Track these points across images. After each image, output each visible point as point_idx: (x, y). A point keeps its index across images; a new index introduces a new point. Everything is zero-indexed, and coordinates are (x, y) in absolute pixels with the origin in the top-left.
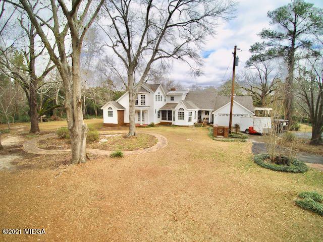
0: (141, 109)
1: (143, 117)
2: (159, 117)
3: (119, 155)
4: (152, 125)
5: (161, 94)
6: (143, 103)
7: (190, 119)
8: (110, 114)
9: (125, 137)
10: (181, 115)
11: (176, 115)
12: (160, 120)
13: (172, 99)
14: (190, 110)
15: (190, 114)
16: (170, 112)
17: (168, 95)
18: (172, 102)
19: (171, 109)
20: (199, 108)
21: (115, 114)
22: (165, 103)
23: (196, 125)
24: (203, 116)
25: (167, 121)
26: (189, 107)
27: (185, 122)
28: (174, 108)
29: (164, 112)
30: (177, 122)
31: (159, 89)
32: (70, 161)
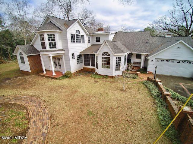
1: (59, 63)
4: (68, 76)
5: (82, 33)
6: (53, 46)
7: (118, 68)
8: (23, 60)
10: (106, 62)
11: (99, 61)
12: (82, 66)
13: (98, 39)
14: (118, 55)
15: (118, 60)
16: (93, 56)
17: (93, 36)
18: (98, 43)
19: (94, 53)
20: (130, 50)
21: (26, 60)
22: (89, 45)
24: (134, 60)
25: (90, 67)
27: (111, 71)
28: (96, 51)
29: (86, 56)
30: (100, 70)
31: (77, 26)
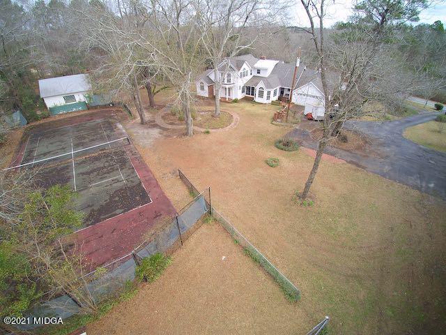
0: (227, 87)
1: (229, 92)
2: (243, 92)
3: (208, 132)
4: (236, 101)
5: (247, 69)
6: (229, 81)
7: (268, 97)
8: (202, 88)
9: (213, 116)
10: (261, 94)
11: (257, 93)
12: (244, 95)
13: (259, 72)
14: (269, 90)
15: (269, 93)
16: (253, 88)
17: (254, 68)
18: (258, 75)
19: (254, 86)
20: (282, 84)
21: (206, 88)
22: (252, 76)
23: (273, 103)
24: (286, 92)
25: (250, 96)
26: (269, 86)
27: (264, 100)
28: (256, 85)
29: (248, 88)
30: (257, 99)
31: (245, 66)
32: (186, 134)
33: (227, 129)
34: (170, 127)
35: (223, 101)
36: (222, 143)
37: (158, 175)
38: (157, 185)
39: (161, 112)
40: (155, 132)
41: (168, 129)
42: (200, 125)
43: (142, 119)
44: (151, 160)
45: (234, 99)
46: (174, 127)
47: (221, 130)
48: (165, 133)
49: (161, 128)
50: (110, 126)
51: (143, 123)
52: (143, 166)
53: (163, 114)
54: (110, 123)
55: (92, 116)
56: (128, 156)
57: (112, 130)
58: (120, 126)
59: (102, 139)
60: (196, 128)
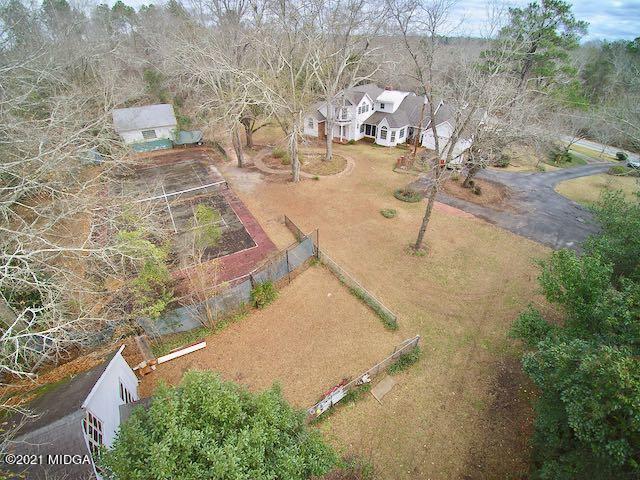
0: (342, 124)
1: (344, 131)
2: (362, 131)
3: (317, 179)
4: (352, 143)
5: (368, 102)
6: (344, 117)
7: (393, 139)
8: (311, 125)
9: (323, 160)
10: (384, 135)
11: (379, 133)
12: (364, 135)
13: (382, 106)
14: (394, 129)
15: (394, 133)
16: (374, 127)
17: (377, 102)
18: (382, 110)
20: (411, 123)
21: (316, 122)
22: (372, 113)
23: (399, 146)
25: (371, 136)
26: (394, 124)
27: (387, 142)
28: (377, 124)
29: (368, 127)
30: (379, 141)
31: (365, 99)
32: (292, 180)
33: (339, 175)
34: (272, 171)
35: (337, 142)
36: (332, 191)
37: (262, 221)
38: (262, 231)
39: (262, 154)
40: (255, 177)
41: (270, 174)
42: (308, 171)
43: (240, 160)
44: (254, 207)
45: (349, 139)
46: (277, 171)
47: (331, 177)
48: (267, 178)
49: (261, 172)
50: (203, 169)
51: (240, 166)
52: (245, 212)
53: (263, 157)
54: (201, 165)
55: (179, 157)
56: (228, 201)
57: (206, 173)
58: (214, 169)
59: (196, 182)
60: (303, 174)
